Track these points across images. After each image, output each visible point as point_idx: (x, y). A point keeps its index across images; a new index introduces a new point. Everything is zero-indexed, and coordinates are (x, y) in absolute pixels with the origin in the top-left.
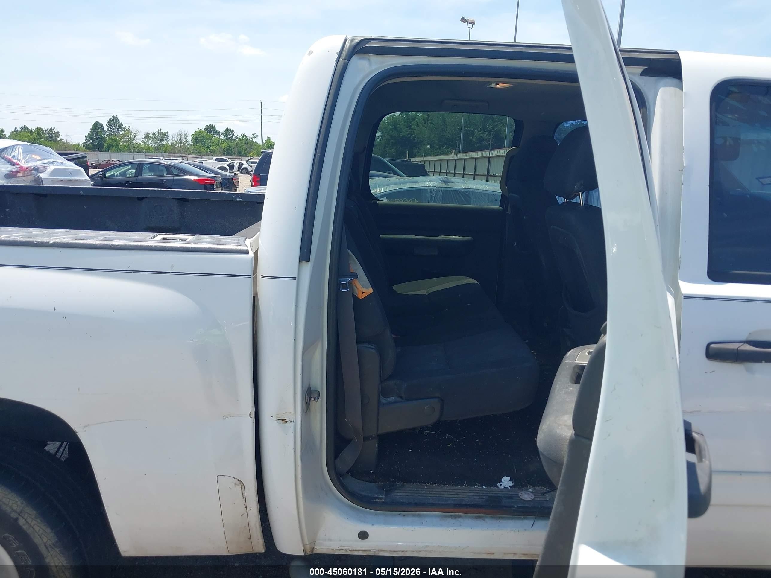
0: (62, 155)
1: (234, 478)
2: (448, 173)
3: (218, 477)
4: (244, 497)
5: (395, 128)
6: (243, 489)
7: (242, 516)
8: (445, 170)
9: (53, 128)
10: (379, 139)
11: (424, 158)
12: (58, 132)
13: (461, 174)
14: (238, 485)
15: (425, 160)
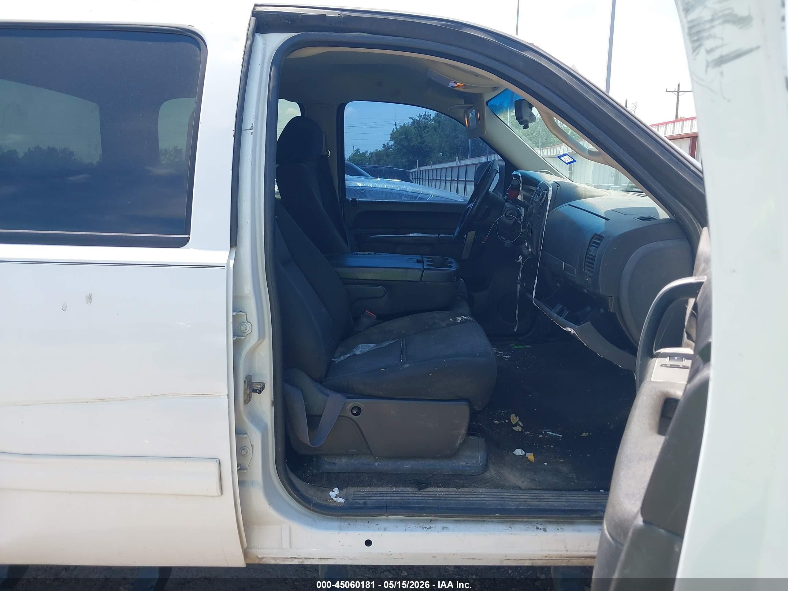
2: (453, 180)
5: (406, 137)
8: (450, 178)
10: (392, 148)
11: (432, 167)
13: (463, 181)
15: (433, 168)
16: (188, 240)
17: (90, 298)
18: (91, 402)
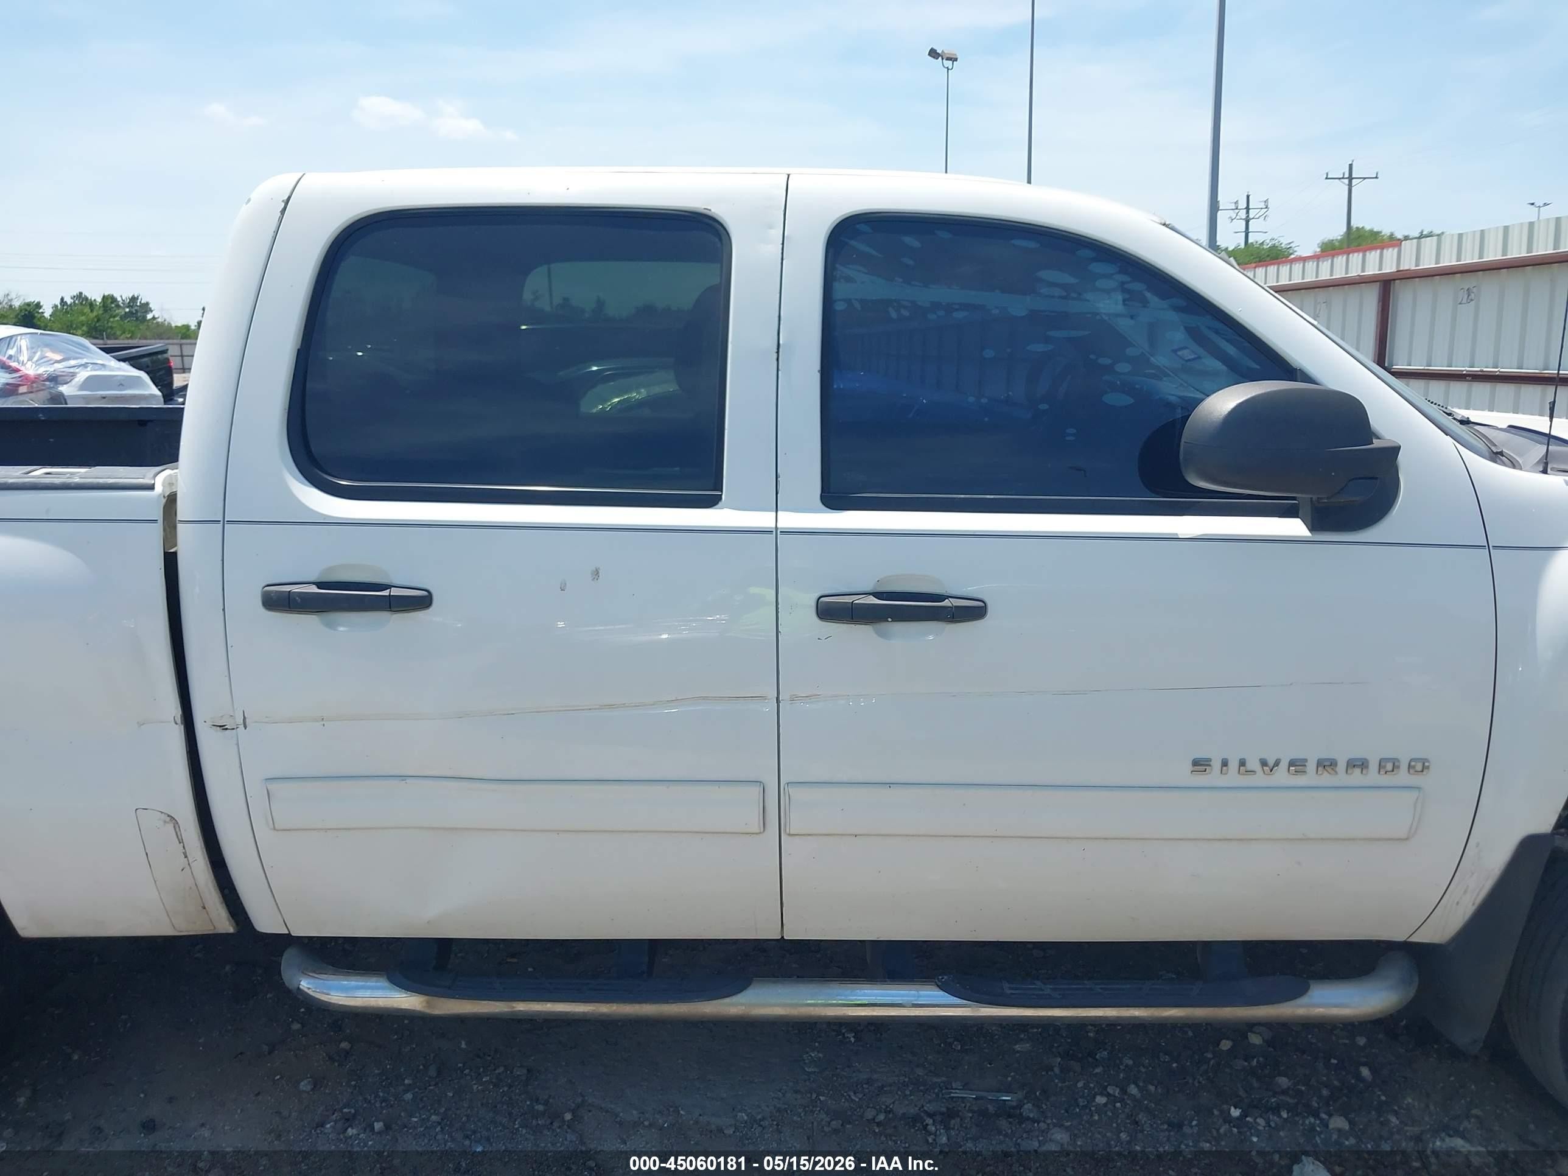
0: (107, 350)
1: (162, 813)
3: (137, 811)
4: (181, 841)
6: (177, 830)
7: (182, 870)
9: (136, 296)
12: (147, 304)
14: (168, 823)
16: (720, 498)
17: (596, 573)
18: (595, 709)
